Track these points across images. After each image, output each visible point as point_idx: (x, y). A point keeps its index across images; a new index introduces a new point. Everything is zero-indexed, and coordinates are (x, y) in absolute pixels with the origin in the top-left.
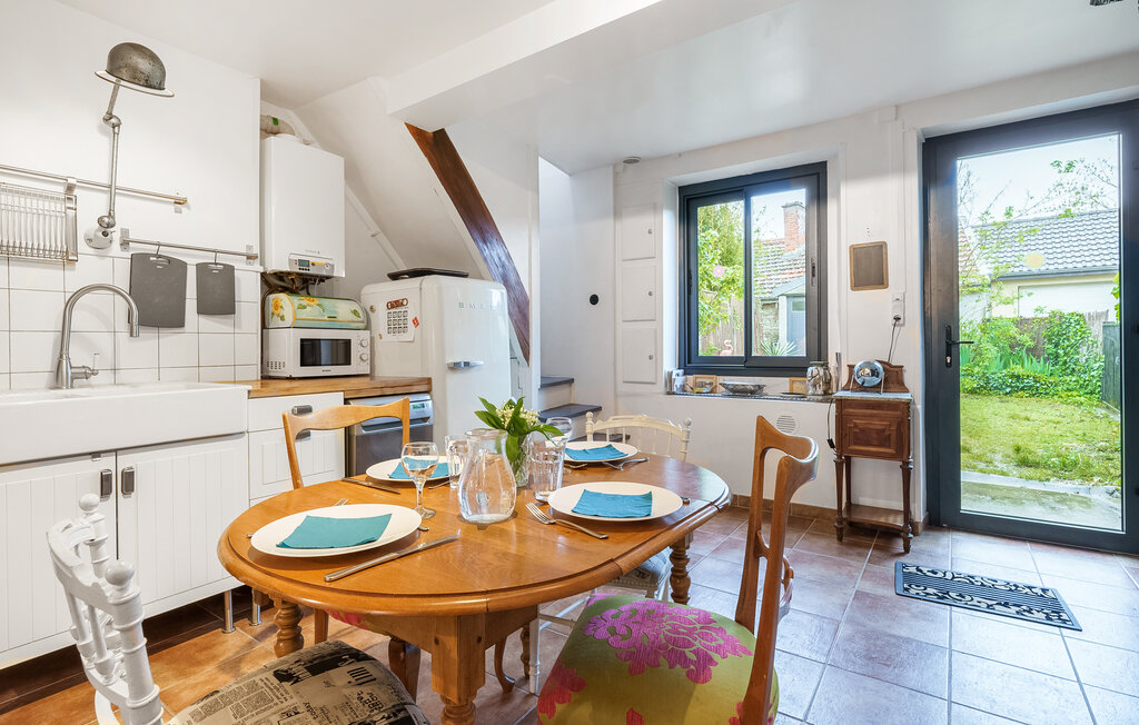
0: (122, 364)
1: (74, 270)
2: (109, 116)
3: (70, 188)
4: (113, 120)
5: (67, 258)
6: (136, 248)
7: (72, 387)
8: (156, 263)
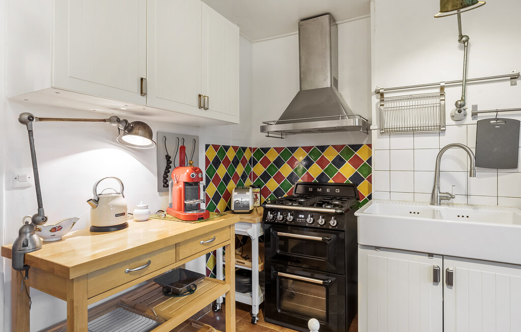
0: (472, 192)
1: (444, 135)
2: (461, 36)
3: (442, 88)
4: (464, 39)
5: (440, 129)
6: (481, 117)
7: (440, 204)
8: (494, 125)
